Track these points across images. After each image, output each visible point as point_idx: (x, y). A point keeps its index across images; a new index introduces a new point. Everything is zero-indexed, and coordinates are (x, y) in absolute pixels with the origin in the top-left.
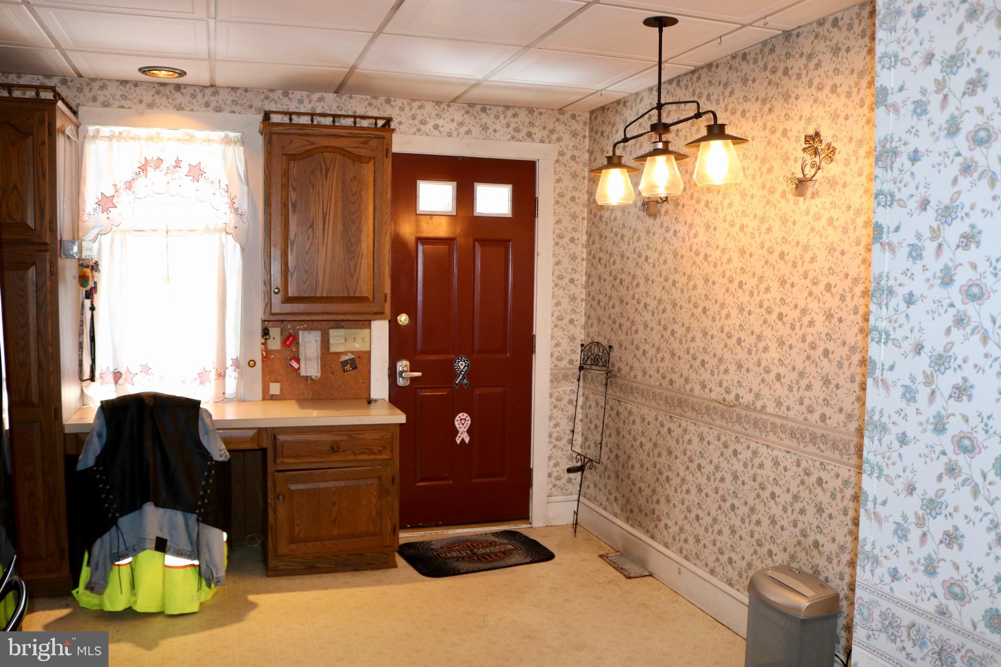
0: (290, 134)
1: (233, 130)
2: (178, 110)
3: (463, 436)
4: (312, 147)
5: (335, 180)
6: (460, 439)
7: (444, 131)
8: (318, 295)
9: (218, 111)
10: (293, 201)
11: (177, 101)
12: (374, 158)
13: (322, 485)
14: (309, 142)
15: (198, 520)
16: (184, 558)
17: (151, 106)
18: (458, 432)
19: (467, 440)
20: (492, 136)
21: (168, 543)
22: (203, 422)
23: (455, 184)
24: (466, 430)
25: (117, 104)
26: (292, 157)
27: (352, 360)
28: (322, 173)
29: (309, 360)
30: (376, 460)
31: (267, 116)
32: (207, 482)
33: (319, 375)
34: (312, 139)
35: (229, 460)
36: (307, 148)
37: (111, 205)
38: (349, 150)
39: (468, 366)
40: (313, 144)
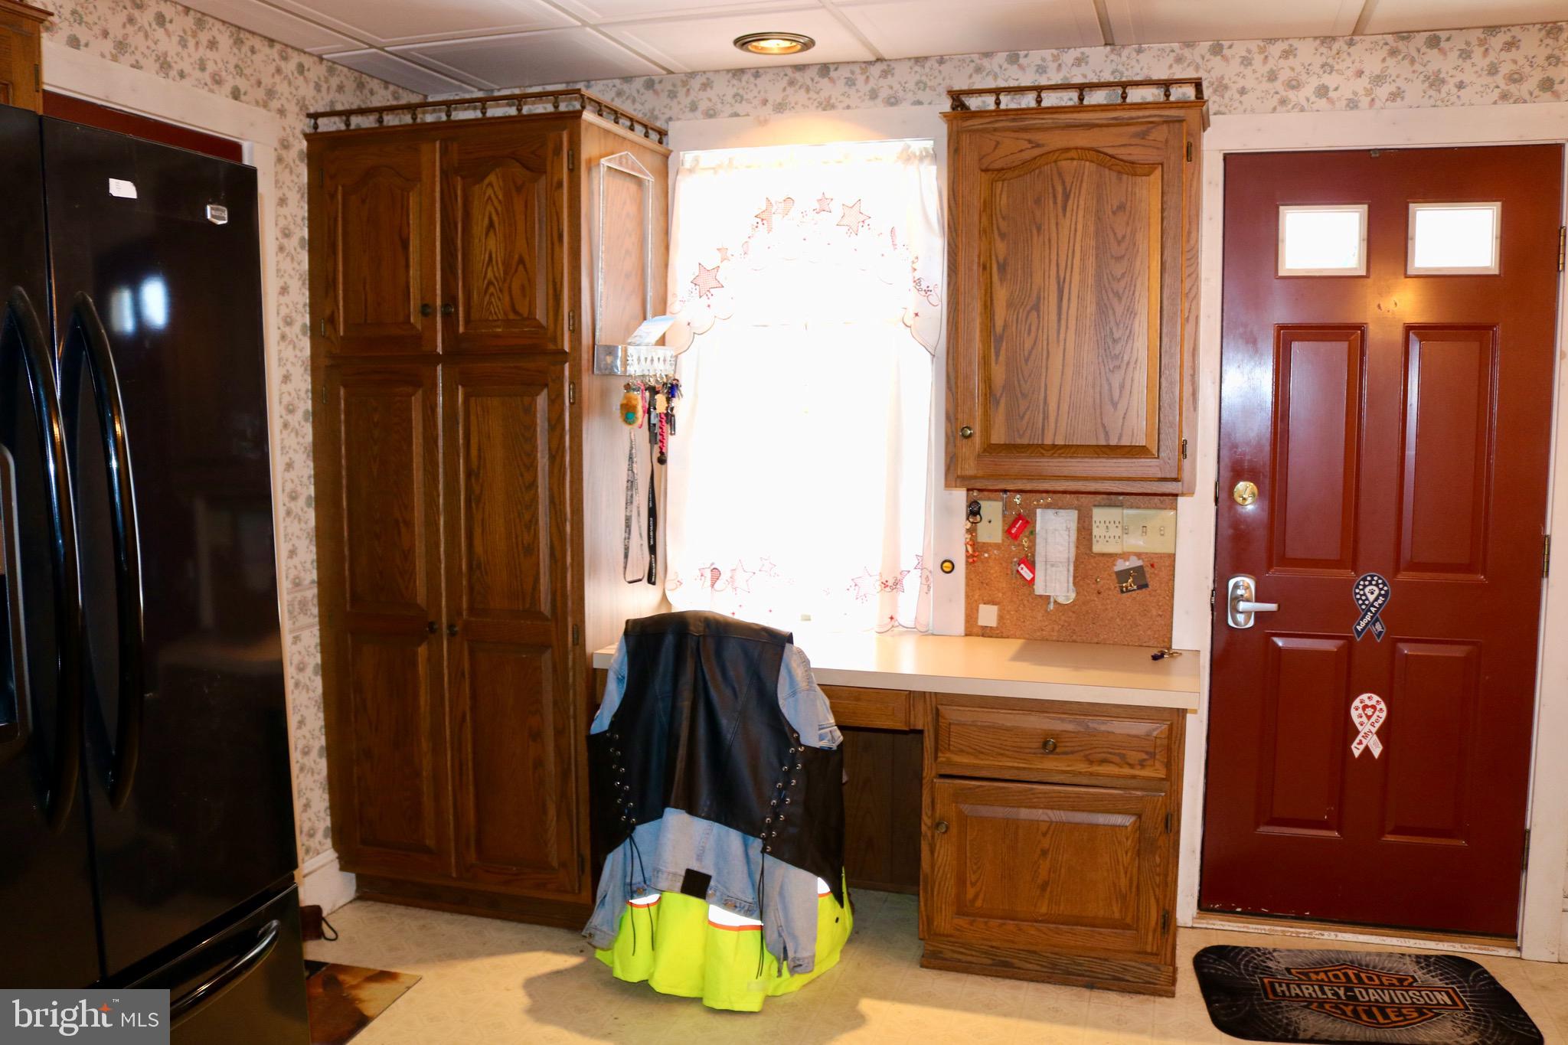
0: (995, 130)
1: (918, 135)
2: (824, 110)
3: (1368, 740)
4: (1037, 152)
5: (1081, 213)
6: (1362, 747)
7: (1339, 99)
8: (1048, 441)
9: (892, 104)
10: (1001, 260)
11: (824, 95)
12: (1162, 164)
13: (1024, 813)
14: (1030, 141)
15: (764, 851)
16: (739, 912)
17: (780, 108)
18: (1357, 732)
19: (1377, 750)
20: (1453, 99)
21: (712, 883)
22: (790, 672)
23: (1363, 209)
24: (1374, 730)
25: (728, 110)
26: (997, 173)
27: (1139, 570)
28: (1055, 203)
29: (1052, 566)
30: (1134, 777)
31: (957, 98)
32: (787, 783)
33: (1073, 596)
34: (1038, 137)
35: (840, 746)
36: (1027, 155)
37: (714, 283)
38: (1110, 151)
39: (1384, 596)
40: (1038, 146)
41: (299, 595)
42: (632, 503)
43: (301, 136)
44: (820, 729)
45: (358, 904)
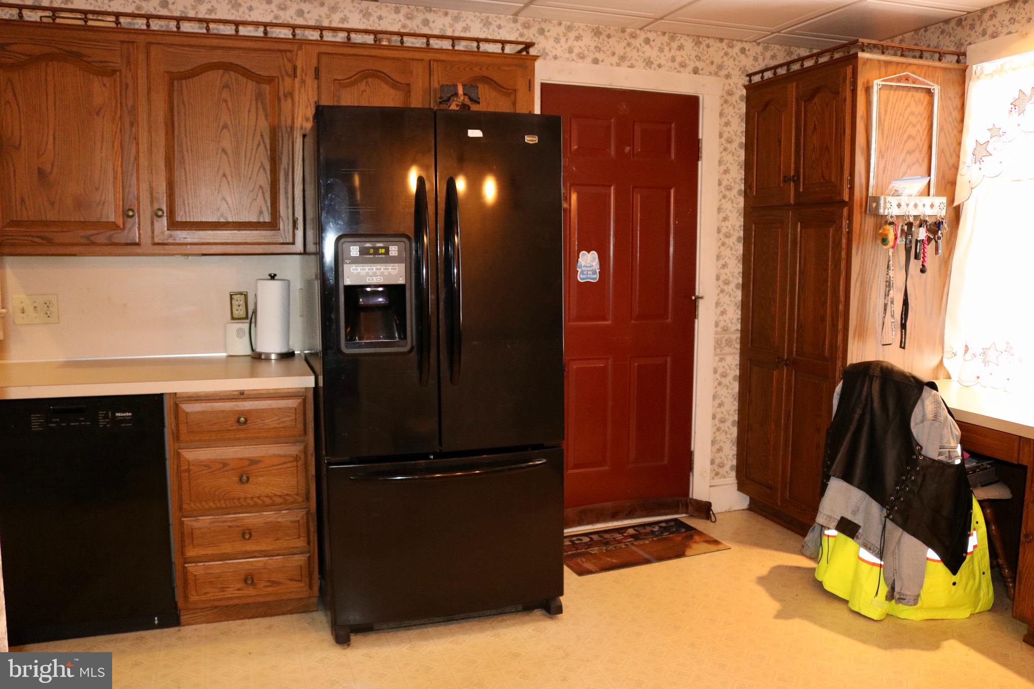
41: (726, 336)
42: (888, 295)
43: (742, 88)
44: (940, 449)
45: (747, 512)
